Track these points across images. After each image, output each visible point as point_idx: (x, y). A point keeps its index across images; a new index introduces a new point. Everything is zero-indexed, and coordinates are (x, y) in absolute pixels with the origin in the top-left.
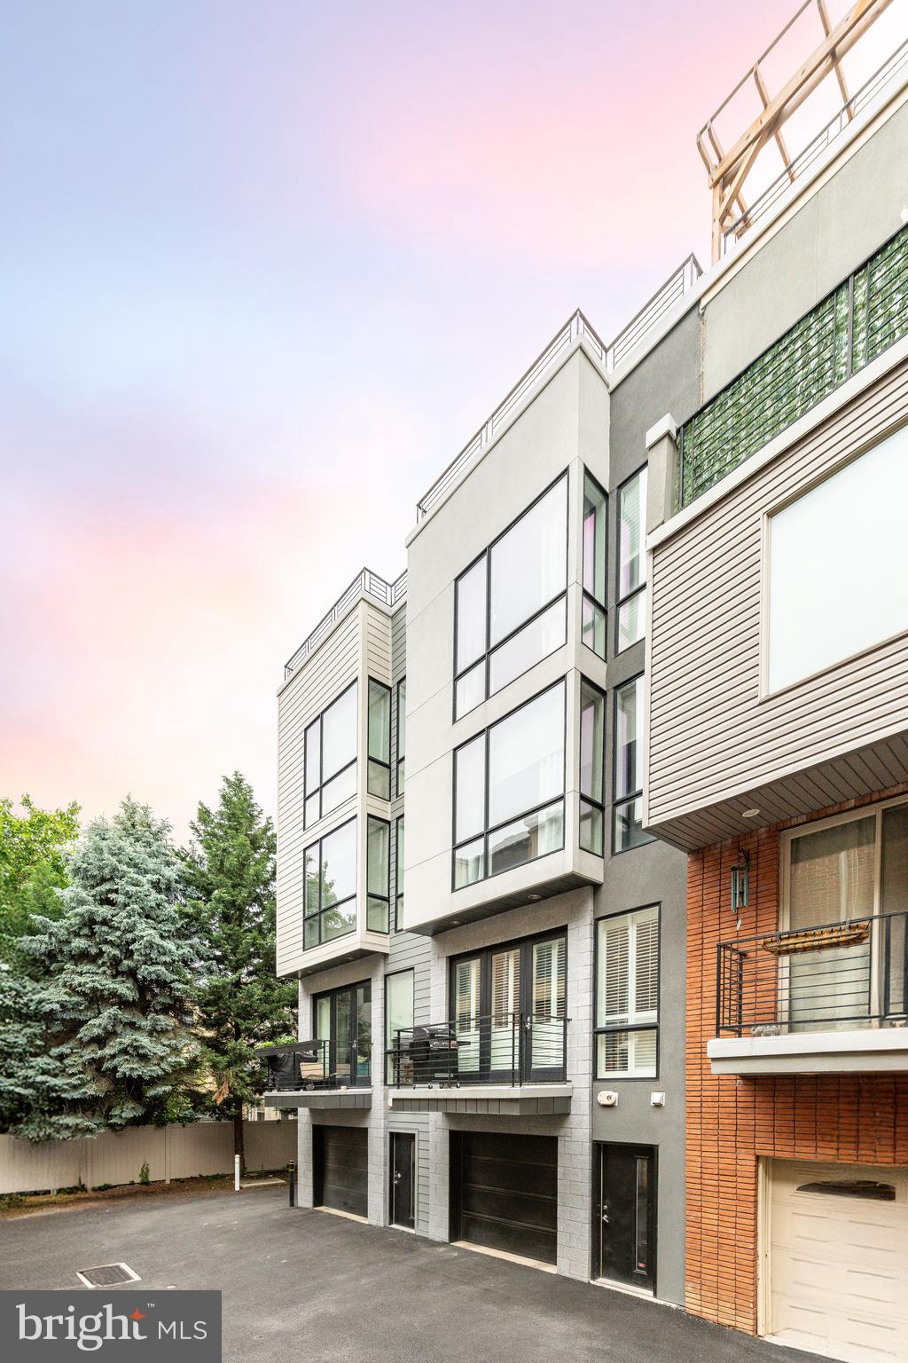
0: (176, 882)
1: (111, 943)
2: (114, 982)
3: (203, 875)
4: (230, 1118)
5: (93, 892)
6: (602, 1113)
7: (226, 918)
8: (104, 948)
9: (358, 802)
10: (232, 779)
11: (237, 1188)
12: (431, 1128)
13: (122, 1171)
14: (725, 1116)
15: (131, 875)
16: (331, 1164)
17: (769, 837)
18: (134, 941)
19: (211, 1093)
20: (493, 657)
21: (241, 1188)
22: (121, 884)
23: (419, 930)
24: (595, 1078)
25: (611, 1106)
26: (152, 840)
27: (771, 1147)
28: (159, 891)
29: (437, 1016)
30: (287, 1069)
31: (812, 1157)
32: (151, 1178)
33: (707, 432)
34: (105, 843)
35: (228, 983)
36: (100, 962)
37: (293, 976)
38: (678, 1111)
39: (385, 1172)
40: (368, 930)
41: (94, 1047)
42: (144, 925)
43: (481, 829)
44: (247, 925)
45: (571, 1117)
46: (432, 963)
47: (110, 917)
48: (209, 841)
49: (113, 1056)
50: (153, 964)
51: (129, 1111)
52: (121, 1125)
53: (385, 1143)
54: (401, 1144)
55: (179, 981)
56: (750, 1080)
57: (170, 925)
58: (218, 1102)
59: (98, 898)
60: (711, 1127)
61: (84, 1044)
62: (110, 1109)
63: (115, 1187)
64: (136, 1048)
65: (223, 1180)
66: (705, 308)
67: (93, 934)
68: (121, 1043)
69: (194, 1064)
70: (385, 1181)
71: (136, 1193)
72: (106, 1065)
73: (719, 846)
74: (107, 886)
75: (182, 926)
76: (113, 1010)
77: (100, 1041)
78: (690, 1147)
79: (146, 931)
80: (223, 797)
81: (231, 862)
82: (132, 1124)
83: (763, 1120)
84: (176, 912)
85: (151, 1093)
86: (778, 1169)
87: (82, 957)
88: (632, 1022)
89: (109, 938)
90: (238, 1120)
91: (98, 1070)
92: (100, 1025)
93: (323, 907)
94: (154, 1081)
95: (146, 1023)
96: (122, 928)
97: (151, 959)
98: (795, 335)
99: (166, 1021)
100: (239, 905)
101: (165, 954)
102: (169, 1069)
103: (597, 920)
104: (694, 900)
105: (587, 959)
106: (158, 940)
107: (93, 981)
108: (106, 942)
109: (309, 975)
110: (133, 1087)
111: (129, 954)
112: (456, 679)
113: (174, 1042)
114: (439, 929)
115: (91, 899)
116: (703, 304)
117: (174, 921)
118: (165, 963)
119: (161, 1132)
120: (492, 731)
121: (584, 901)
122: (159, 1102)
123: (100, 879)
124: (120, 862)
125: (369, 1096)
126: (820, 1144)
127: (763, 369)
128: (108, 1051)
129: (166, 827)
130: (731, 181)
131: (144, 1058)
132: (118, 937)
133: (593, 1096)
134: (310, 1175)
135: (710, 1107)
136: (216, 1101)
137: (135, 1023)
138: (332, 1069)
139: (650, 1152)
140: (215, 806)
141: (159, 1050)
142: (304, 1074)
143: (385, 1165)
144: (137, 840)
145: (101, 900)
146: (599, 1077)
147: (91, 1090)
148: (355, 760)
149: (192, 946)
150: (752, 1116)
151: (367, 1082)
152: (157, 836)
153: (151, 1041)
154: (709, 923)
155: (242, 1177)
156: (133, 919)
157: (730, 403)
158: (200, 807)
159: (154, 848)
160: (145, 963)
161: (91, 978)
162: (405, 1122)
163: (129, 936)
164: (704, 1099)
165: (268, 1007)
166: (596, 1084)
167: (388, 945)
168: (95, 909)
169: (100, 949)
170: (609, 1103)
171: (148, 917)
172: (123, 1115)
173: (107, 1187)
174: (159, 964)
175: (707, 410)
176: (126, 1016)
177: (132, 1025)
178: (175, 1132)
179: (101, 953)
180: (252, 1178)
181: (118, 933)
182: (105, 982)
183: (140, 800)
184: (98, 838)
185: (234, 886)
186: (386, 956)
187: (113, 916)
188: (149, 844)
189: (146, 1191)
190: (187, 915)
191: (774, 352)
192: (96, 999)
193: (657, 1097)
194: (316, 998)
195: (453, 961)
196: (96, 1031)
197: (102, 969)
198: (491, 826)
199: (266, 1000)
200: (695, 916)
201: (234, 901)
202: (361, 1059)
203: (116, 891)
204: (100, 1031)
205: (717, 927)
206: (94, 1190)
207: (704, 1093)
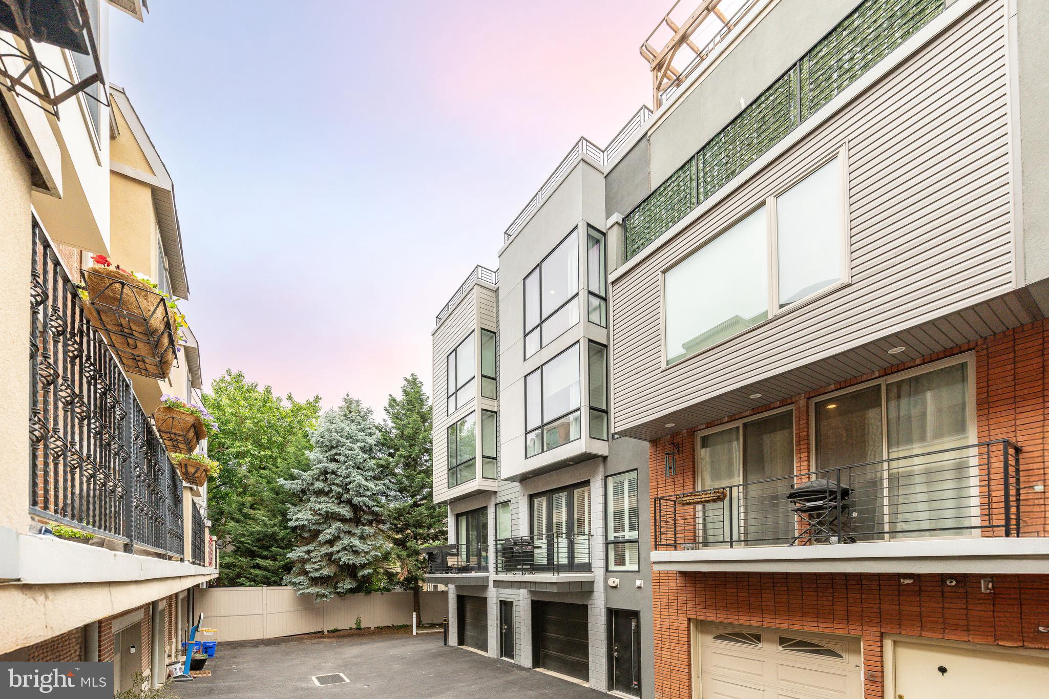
0: (375, 445)
1: (337, 485)
2: (339, 508)
3: (392, 440)
4: (411, 589)
5: (327, 455)
6: (611, 591)
7: (407, 466)
8: (333, 487)
9: (475, 402)
10: (410, 378)
11: (414, 633)
12: (521, 598)
13: (345, 622)
14: (671, 594)
15: (349, 444)
16: (469, 620)
17: (688, 435)
18: (350, 483)
19: (397, 573)
20: (544, 325)
21: (417, 633)
22: (342, 450)
23: (511, 479)
24: (607, 570)
25: (616, 587)
26: (361, 421)
27: (694, 613)
28: (365, 452)
29: (523, 531)
30: (439, 561)
31: (714, 619)
32: (362, 626)
33: (637, 222)
34: (333, 426)
35: (406, 506)
36: (331, 496)
37: (445, 503)
38: (649, 591)
39: (497, 625)
40: (483, 478)
41: (328, 546)
42: (356, 474)
43: (539, 424)
44: (419, 468)
45: (595, 593)
46: (520, 498)
47: (336, 469)
48: (396, 417)
49: (338, 552)
50: (361, 496)
51: (347, 584)
52: (343, 593)
53: (497, 607)
54: (506, 607)
55: (377, 506)
56: (683, 574)
57: (371, 472)
58: (401, 580)
59: (329, 458)
60: (665, 600)
61: (321, 545)
62: (337, 583)
63: (341, 630)
64: (351, 547)
65: (406, 628)
66: (650, 136)
67: (327, 479)
68: (343, 544)
69: (386, 556)
70: (497, 631)
71: (353, 634)
72: (334, 557)
73: (664, 439)
74: (334, 451)
75: (379, 472)
76: (338, 524)
77: (331, 542)
78: (655, 612)
79: (357, 477)
80: (404, 391)
81: (409, 431)
82: (350, 592)
83: (690, 597)
84: (375, 464)
85: (360, 574)
86: (703, 626)
87: (320, 493)
88: (627, 538)
89: (336, 482)
90: (417, 590)
91: (330, 559)
92: (331, 533)
93: (458, 464)
94: (363, 566)
95: (357, 531)
96: (343, 476)
97: (360, 493)
98: (673, 179)
99: (368, 530)
100: (414, 457)
101: (368, 490)
102: (371, 559)
103: (606, 477)
104: (652, 469)
105: (601, 500)
106: (364, 482)
107: (327, 507)
108: (334, 484)
109: (453, 502)
110: (350, 570)
111: (347, 491)
112: (525, 336)
113: (374, 543)
114: (524, 479)
115: (325, 459)
116: (649, 134)
117: (373, 470)
118: (368, 496)
119: (368, 597)
120: (544, 367)
121: (598, 466)
122: (367, 579)
123: (331, 448)
124: (341, 437)
125: (488, 577)
126: (718, 612)
127: (660, 194)
128: (335, 549)
129: (369, 412)
130: (662, 67)
131: (356, 553)
132: (341, 481)
133: (606, 581)
134: (456, 625)
135: (664, 590)
136: (399, 579)
137: (351, 532)
138: (468, 560)
139: (636, 614)
140: (400, 397)
141: (365, 548)
142: (450, 564)
143: (497, 620)
144: (352, 421)
145: (331, 459)
146: (610, 570)
147: (325, 572)
148: (474, 377)
149: (384, 485)
150: (684, 595)
151: (486, 569)
152: (364, 418)
153: (360, 543)
154: (660, 483)
155: (418, 627)
156: (349, 470)
157: (647, 209)
158: (390, 398)
159: (362, 426)
160: (356, 496)
161: (326, 505)
162: (507, 594)
163: (347, 480)
164: (661, 584)
165: (432, 520)
166: (607, 573)
167: (497, 486)
168: (327, 465)
169: (331, 488)
170: (614, 585)
171: (358, 468)
172: (345, 587)
173: (336, 631)
174: (364, 496)
175: (636, 210)
176: (346, 528)
177: (349, 532)
178: (377, 597)
179: (331, 491)
180: (425, 628)
181: (341, 479)
182: (333, 508)
183: (354, 396)
184: (329, 424)
185: (411, 446)
186: (495, 492)
187: (338, 469)
188: (359, 424)
189: (359, 633)
190: (382, 466)
191: (664, 186)
192: (330, 517)
193: (638, 583)
194: (458, 516)
195: (531, 497)
196: (329, 537)
197: (332, 500)
198: (545, 421)
199: (431, 516)
200: (653, 478)
201: (410, 455)
202: (484, 554)
203: (340, 454)
204: (331, 537)
205: (664, 485)
206: (328, 632)
207: (661, 581)
